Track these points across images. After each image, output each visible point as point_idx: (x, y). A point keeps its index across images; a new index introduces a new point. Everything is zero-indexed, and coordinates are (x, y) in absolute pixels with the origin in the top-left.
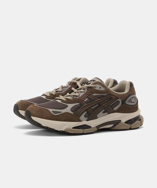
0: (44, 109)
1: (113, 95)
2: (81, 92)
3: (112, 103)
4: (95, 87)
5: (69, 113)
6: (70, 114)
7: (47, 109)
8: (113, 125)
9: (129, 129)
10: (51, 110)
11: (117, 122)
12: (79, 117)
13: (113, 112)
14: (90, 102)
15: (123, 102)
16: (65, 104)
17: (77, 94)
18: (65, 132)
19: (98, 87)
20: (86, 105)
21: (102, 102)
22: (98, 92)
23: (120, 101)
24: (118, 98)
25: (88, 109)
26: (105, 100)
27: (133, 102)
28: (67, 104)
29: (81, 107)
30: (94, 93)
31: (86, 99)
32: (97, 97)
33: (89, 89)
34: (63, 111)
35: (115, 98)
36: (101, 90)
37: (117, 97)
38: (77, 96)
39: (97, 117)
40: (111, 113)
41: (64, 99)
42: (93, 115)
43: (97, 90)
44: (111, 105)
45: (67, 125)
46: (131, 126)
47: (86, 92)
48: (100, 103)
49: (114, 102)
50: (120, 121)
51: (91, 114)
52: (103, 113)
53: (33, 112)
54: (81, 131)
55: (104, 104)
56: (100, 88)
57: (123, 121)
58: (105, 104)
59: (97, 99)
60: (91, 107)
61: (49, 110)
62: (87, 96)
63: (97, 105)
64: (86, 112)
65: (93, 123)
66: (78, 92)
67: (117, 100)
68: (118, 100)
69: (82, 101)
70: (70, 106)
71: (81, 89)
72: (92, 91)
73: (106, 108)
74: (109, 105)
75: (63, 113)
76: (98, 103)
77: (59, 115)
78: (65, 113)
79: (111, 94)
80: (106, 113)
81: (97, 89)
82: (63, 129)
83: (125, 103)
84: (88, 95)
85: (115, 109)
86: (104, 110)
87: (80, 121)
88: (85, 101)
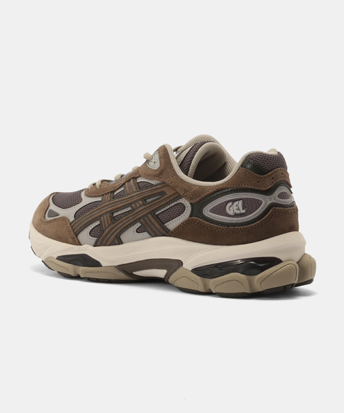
1: (168, 186)
3: (162, 206)
5: (67, 219)
8: (166, 271)
10: (50, 208)
11: (174, 265)
12: (78, 233)
21: (138, 201)
22: (146, 173)
23: (187, 204)
25: (104, 214)
27: (231, 213)
30: (140, 176)
31: (120, 188)
35: (171, 193)
39: (120, 239)
40: (159, 236)
42: (108, 234)
44: (160, 212)
48: (135, 202)
50: (180, 263)
51: (105, 228)
52: (138, 231)
60: (111, 212)
62: (125, 181)
63: (129, 209)
64: (96, 224)
67: (178, 202)
68: (180, 201)
69: (108, 193)
70: (85, 203)
74: (152, 213)
79: (164, 183)
83: (202, 213)
86: (139, 225)
87: (76, 243)
88: (116, 193)
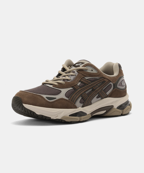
0: (37, 95)
1: (105, 78)
2: (72, 75)
3: (105, 86)
4: (86, 70)
5: (64, 99)
6: (66, 100)
7: (40, 95)
8: (106, 111)
9: (120, 115)
10: (45, 96)
11: (110, 107)
12: (75, 103)
13: (106, 97)
14: (83, 86)
15: (115, 85)
16: (58, 89)
17: (67, 78)
18: (62, 120)
19: (89, 70)
20: (80, 90)
21: (95, 86)
22: (90, 75)
23: (112, 84)
24: (111, 81)
25: (82, 93)
26: (98, 84)
27: (123, 85)
28: (60, 89)
29: (76, 92)
30: (86, 76)
31: (78, 82)
32: (90, 80)
33: (80, 72)
34: (58, 97)
35: (107, 81)
36: (94, 73)
37: (109, 80)
38: (69, 80)
39: (91, 102)
40: (105, 98)
41: (56, 84)
42: (88, 101)
43: (89, 73)
44: (104, 89)
45: (63, 113)
46: (123, 112)
47: (77, 75)
48: (94, 87)
49: (107, 86)
50: (112, 106)
51: (86, 99)
52: (97, 98)
53: (25, 99)
54: (77, 118)
55: (97, 88)
56: (92, 70)
57: (116, 106)
58: (99, 88)
59: (90, 83)
60: (85, 92)
61: (42, 97)
62: (79, 80)
63: (91, 90)
64: (81, 98)
65: (88, 110)
66: (67, 76)
67: (109, 84)
69: (75, 85)
70: (64, 91)
71: (69, 72)
72: (84, 74)
73: (100, 93)
74: (102, 90)
75: (58, 99)
76: (91, 87)
77: (54, 101)
78: (60, 99)
79: (103, 77)
80: (100, 98)
81: (88, 71)
82: (59, 117)
83: (117, 87)
84: (81, 78)
85: (108, 93)
86: (97, 95)
87: (76, 107)
88: (78, 84)
